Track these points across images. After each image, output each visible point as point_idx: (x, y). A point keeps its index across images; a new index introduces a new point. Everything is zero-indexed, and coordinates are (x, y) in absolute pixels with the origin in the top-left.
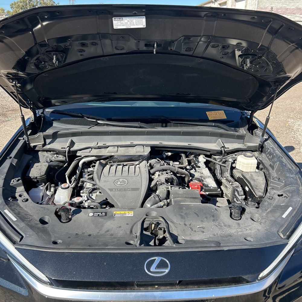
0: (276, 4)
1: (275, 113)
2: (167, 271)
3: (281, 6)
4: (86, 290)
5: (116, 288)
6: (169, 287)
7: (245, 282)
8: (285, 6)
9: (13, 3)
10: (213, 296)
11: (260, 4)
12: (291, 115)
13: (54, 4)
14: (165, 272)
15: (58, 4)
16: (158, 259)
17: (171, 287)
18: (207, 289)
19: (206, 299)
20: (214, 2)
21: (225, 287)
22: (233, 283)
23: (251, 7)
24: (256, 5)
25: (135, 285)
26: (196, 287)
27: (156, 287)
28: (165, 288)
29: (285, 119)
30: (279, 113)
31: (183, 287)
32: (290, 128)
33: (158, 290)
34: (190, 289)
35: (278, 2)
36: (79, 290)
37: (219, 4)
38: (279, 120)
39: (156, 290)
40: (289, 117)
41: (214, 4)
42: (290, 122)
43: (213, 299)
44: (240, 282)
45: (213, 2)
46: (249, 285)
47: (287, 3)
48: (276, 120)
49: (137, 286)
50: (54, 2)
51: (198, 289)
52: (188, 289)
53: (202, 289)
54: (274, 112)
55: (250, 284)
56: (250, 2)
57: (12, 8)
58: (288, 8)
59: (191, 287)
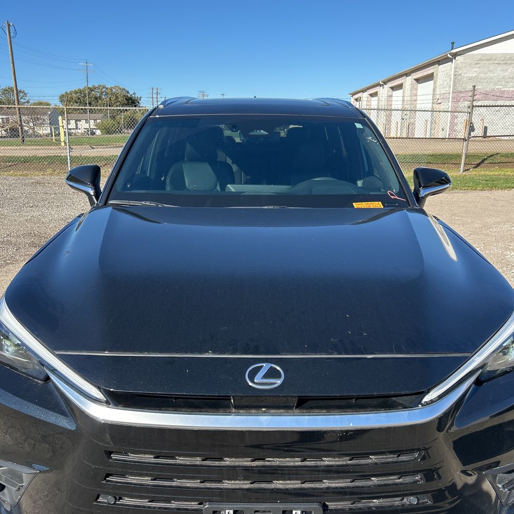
0: (483, 84)
1: (484, 243)
2: (279, 382)
3: (493, 87)
4: (158, 411)
5: (203, 410)
6: (282, 411)
7: (401, 408)
8: (500, 87)
9: (64, 94)
10: (351, 424)
11: (458, 85)
12: (510, 246)
13: (128, 94)
14: (276, 383)
15: (134, 94)
16: (266, 367)
17: (286, 411)
18: (342, 415)
19: (340, 429)
20: (383, 85)
21: (370, 412)
22: (382, 408)
23: (442, 90)
24: (450, 87)
25: (231, 406)
26: (324, 411)
27: (263, 409)
28: (276, 411)
29: (501, 252)
30: (490, 242)
31: (305, 411)
32: (508, 265)
33: (266, 414)
34: (315, 414)
35: (487, 82)
36: (147, 410)
37: (390, 88)
38: (490, 253)
39: (264, 414)
40: (507, 249)
41: (382, 88)
42: (509, 256)
43: (352, 431)
44: (393, 408)
45: (380, 84)
46: (407, 412)
47: (503, 83)
48: (485, 253)
49: (235, 408)
50: (128, 92)
51: (327, 414)
52: (311, 414)
53: (334, 415)
54: (482, 241)
55: (409, 410)
56: (441, 83)
57: (62, 101)
58: (504, 91)
59: (317, 411)
